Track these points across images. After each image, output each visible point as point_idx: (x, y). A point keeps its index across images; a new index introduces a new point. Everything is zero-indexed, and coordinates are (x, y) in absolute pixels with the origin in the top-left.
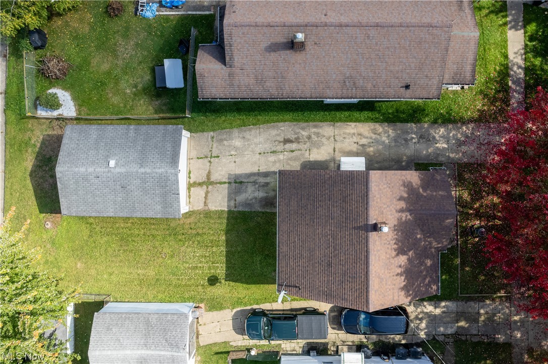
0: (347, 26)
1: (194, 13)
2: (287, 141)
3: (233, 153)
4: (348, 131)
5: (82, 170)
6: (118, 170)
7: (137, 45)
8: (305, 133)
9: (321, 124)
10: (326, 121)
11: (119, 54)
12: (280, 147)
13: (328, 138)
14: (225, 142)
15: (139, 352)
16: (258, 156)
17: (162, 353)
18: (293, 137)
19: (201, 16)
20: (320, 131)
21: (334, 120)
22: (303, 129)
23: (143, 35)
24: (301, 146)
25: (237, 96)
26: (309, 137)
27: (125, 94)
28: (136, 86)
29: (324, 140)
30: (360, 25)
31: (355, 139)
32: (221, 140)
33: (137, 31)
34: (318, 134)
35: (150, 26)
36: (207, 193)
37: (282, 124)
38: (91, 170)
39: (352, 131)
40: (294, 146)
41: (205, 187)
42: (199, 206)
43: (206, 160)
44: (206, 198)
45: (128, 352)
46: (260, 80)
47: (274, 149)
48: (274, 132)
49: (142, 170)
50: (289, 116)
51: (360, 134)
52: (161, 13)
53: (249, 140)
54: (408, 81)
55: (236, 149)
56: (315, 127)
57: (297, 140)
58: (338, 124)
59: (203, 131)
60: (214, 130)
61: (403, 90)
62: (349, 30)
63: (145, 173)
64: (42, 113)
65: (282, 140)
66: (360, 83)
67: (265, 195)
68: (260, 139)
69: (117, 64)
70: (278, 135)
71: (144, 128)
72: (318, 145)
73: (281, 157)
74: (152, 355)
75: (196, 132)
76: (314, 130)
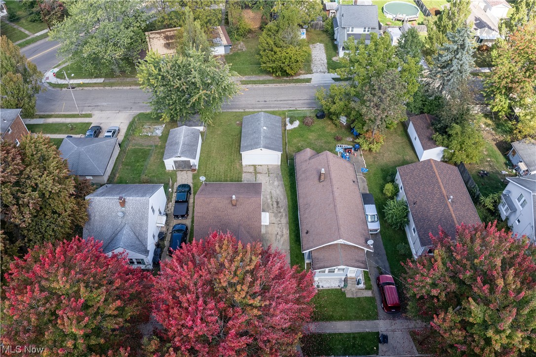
0: (333, 194)
2: (278, 203)
3: (271, 182)
4: (284, 229)
5: (262, 119)
6: (262, 129)
7: (322, 146)
8: (282, 210)
9: (288, 217)
10: (289, 220)
12: (274, 200)
13: (279, 221)
14: (276, 179)
15: (182, 142)
16: (269, 191)
17: (180, 149)
18: (280, 205)
20: (284, 217)
21: (290, 223)
22: (284, 210)
24: (275, 209)
25: (297, 166)
26: (280, 212)
27: (298, 144)
29: (279, 219)
30: (334, 199)
31: (279, 233)
32: (277, 177)
34: (282, 216)
36: (251, 173)
37: (287, 201)
38: (262, 122)
39: (284, 232)
40: (275, 205)
41: (254, 172)
42: (244, 170)
43: (267, 172)
44: (249, 172)
45: (182, 138)
46: (304, 172)
47: (273, 198)
48: (282, 197)
49: (262, 137)
50: (291, 203)
51: (282, 235)
53: (278, 188)
54: (310, 232)
55: (273, 183)
56: (286, 215)
57: (278, 207)
58: (288, 225)
59: (282, 170)
60: (282, 174)
61: (306, 231)
62: (331, 195)
63: (261, 138)
64: (288, 119)
65: (278, 201)
66: (307, 211)
68: (278, 192)
69: (312, 140)
70: (281, 199)
71: (281, 140)
73: (269, 200)
74: (179, 149)
75: (281, 168)
76: (284, 215)
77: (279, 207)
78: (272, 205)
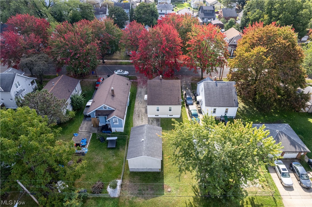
1: (90, 138)
2: (139, 117)
7: (97, 155)
11: (99, 161)
12: (141, 118)
13: (139, 109)
16: (143, 123)
18: (138, 116)
19: (92, 137)
21: (134, 108)
22: (135, 113)
23: (94, 153)
27: (115, 159)
28: (113, 156)
33: (92, 155)
35: (91, 151)
37: (133, 118)
40: (140, 115)
47: (141, 119)
48: (136, 119)
50: (131, 116)
52: (87, 147)
56: (135, 111)
58: (135, 107)
67: (155, 121)
68: (138, 122)
69: (103, 162)
70: (137, 118)
72: (141, 111)
73: (144, 118)
76: (136, 111)
77: (138, 114)
78: (142, 115)
